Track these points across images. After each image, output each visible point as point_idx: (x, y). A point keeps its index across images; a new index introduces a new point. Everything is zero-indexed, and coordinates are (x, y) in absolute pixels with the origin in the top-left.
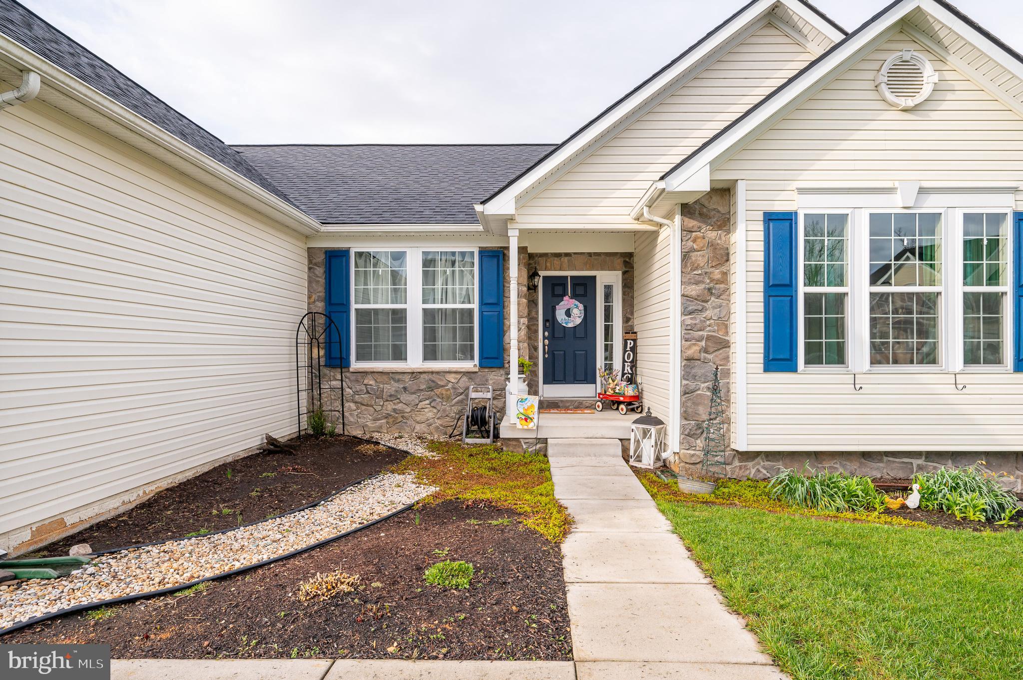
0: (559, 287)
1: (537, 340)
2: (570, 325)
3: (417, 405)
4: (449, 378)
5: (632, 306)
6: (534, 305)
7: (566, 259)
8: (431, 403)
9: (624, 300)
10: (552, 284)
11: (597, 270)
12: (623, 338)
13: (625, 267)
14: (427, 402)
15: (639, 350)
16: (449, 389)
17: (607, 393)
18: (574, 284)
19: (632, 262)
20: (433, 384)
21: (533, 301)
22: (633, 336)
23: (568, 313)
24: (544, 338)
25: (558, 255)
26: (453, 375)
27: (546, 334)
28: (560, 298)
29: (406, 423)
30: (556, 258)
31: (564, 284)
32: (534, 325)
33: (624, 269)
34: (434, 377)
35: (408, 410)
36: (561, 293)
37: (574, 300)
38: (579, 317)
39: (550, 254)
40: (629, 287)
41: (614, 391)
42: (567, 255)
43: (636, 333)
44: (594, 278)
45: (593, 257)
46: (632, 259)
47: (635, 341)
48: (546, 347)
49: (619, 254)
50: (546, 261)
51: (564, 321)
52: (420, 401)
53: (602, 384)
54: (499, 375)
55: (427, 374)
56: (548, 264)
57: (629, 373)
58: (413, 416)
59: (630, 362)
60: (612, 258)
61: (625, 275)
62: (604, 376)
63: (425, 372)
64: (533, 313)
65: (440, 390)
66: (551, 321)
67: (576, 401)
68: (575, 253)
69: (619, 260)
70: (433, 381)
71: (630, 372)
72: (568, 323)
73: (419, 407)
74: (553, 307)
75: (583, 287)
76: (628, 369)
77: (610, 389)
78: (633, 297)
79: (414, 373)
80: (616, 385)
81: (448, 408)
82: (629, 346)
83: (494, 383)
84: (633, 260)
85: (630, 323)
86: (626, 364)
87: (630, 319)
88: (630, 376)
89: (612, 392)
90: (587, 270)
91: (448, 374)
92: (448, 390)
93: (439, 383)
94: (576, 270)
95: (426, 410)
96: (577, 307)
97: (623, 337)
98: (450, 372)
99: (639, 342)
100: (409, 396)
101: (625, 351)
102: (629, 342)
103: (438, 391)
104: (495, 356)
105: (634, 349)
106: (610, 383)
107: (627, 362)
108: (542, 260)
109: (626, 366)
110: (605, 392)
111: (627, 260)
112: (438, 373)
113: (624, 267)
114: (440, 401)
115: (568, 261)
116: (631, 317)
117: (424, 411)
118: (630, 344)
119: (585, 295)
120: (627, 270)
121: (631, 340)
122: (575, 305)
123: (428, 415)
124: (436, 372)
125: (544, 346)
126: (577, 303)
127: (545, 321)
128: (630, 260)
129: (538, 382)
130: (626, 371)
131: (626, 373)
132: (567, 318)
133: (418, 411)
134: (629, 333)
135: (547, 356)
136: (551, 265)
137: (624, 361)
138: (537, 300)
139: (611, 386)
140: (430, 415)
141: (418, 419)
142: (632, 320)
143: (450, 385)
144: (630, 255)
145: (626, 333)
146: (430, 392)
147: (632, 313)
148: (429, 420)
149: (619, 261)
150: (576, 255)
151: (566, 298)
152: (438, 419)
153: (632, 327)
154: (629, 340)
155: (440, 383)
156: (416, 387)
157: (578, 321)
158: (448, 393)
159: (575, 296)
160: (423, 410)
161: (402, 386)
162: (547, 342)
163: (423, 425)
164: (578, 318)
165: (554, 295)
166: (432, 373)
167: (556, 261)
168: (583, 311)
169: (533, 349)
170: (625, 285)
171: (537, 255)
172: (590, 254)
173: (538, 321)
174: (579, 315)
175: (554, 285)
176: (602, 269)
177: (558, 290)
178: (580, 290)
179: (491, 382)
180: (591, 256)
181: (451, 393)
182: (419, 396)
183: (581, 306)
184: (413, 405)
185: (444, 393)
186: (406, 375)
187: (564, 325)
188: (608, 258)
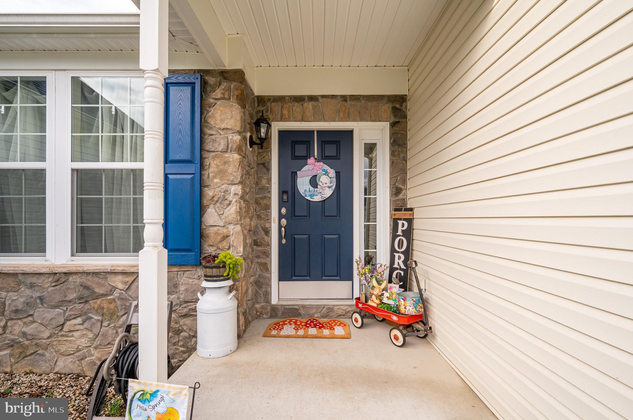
0: (302, 146)
1: (268, 219)
2: (317, 199)
3: (63, 325)
4: (114, 282)
5: (404, 171)
6: (264, 170)
7: (309, 105)
8: (84, 322)
9: (392, 163)
10: (292, 142)
11: (354, 120)
12: (391, 217)
13: (395, 116)
14: (79, 320)
15: (417, 234)
16: (114, 300)
17: (370, 303)
18: (323, 142)
19: (404, 109)
20: (86, 293)
21: (263, 164)
22: (407, 215)
23: (314, 182)
24: (281, 216)
25: (299, 99)
26: (120, 278)
27: (284, 211)
28: (303, 161)
29: (43, 355)
30: (296, 104)
31: (309, 142)
32: (265, 198)
33: (393, 119)
34: (90, 281)
35: (47, 334)
36: (305, 155)
37: (321, 164)
38: (329, 187)
39: (287, 98)
40: (399, 145)
41: (381, 300)
42: (312, 98)
43: (411, 210)
44: (350, 134)
45: (349, 103)
46: (404, 104)
47: (410, 221)
48: (283, 229)
49: (386, 98)
50: (282, 107)
51: (308, 193)
52: (67, 320)
53: (361, 285)
54: (196, 276)
55: (80, 275)
56: (285, 112)
57: (401, 269)
58: (55, 343)
59: (402, 253)
60: (375, 103)
61: (395, 128)
62: (365, 274)
63: (76, 273)
64: (264, 182)
65: (99, 301)
66: (290, 193)
67: (324, 306)
68: (323, 96)
69: (386, 105)
70: (87, 288)
71: (403, 267)
72: (314, 195)
73: (66, 328)
74: (293, 173)
75: (335, 146)
76: (399, 261)
77: (374, 297)
78: (405, 160)
79: (56, 274)
80: (383, 290)
81: (110, 332)
82: (400, 228)
83: (186, 290)
84: (406, 106)
85: (401, 196)
86: (397, 255)
87: (401, 189)
88: (402, 273)
89: (378, 302)
90: (340, 120)
91: (113, 276)
92: (111, 302)
93: (97, 290)
94: (325, 120)
95: (75, 334)
96: (326, 173)
97: (391, 215)
98: (114, 273)
99: (416, 224)
100: (48, 312)
101: (394, 235)
102: (400, 222)
103: (95, 304)
104: (187, 247)
105: (408, 234)
106: (374, 287)
107: (398, 252)
108: (276, 107)
109: (397, 258)
110: (366, 301)
111: (398, 106)
112: (96, 274)
113: (393, 118)
114: (98, 320)
115: (314, 107)
116: (402, 187)
117: (72, 336)
118: (402, 226)
119: (336, 157)
120: (397, 120)
121: (404, 219)
122: (324, 170)
123: (78, 343)
124: (93, 273)
125: (280, 227)
126: (326, 167)
127: (282, 192)
128: (401, 106)
129: (270, 279)
130: (396, 266)
131: (397, 269)
132: (312, 189)
133: (63, 336)
134: (400, 210)
135: (284, 241)
136: (289, 112)
137: (393, 251)
138: (270, 162)
139: (376, 292)
140: (83, 342)
141: (63, 349)
142: (404, 191)
143: (116, 294)
144: (402, 99)
145: (396, 210)
146: (82, 305)
147: (404, 182)
148: (80, 350)
149: (387, 108)
150: (324, 99)
151: (311, 161)
152: (96, 348)
153: (404, 201)
154: (400, 219)
155: (99, 290)
156: (58, 297)
157: (328, 193)
158: (112, 306)
159: (324, 158)
160: (71, 334)
161: (38, 294)
162: (284, 222)
163: (70, 359)
164: (327, 189)
165: (295, 157)
166: (88, 274)
167: (297, 107)
168: (334, 180)
169: (263, 233)
170: (394, 141)
171: (269, 100)
172: (344, 98)
173: (270, 192)
174: (328, 185)
175: (294, 143)
176: (362, 120)
177: (300, 150)
178: (331, 150)
179: (182, 288)
180: (346, 101)
181: (116, 307)
182: (65, 312)
183: (332, 173)
184: (54, 326)
185: (105, 306)
186: (43, 278)
187: (309, 198)
188: (370, 104)
